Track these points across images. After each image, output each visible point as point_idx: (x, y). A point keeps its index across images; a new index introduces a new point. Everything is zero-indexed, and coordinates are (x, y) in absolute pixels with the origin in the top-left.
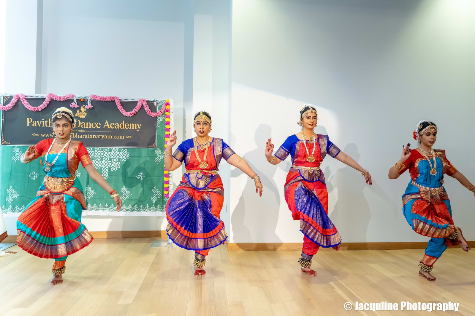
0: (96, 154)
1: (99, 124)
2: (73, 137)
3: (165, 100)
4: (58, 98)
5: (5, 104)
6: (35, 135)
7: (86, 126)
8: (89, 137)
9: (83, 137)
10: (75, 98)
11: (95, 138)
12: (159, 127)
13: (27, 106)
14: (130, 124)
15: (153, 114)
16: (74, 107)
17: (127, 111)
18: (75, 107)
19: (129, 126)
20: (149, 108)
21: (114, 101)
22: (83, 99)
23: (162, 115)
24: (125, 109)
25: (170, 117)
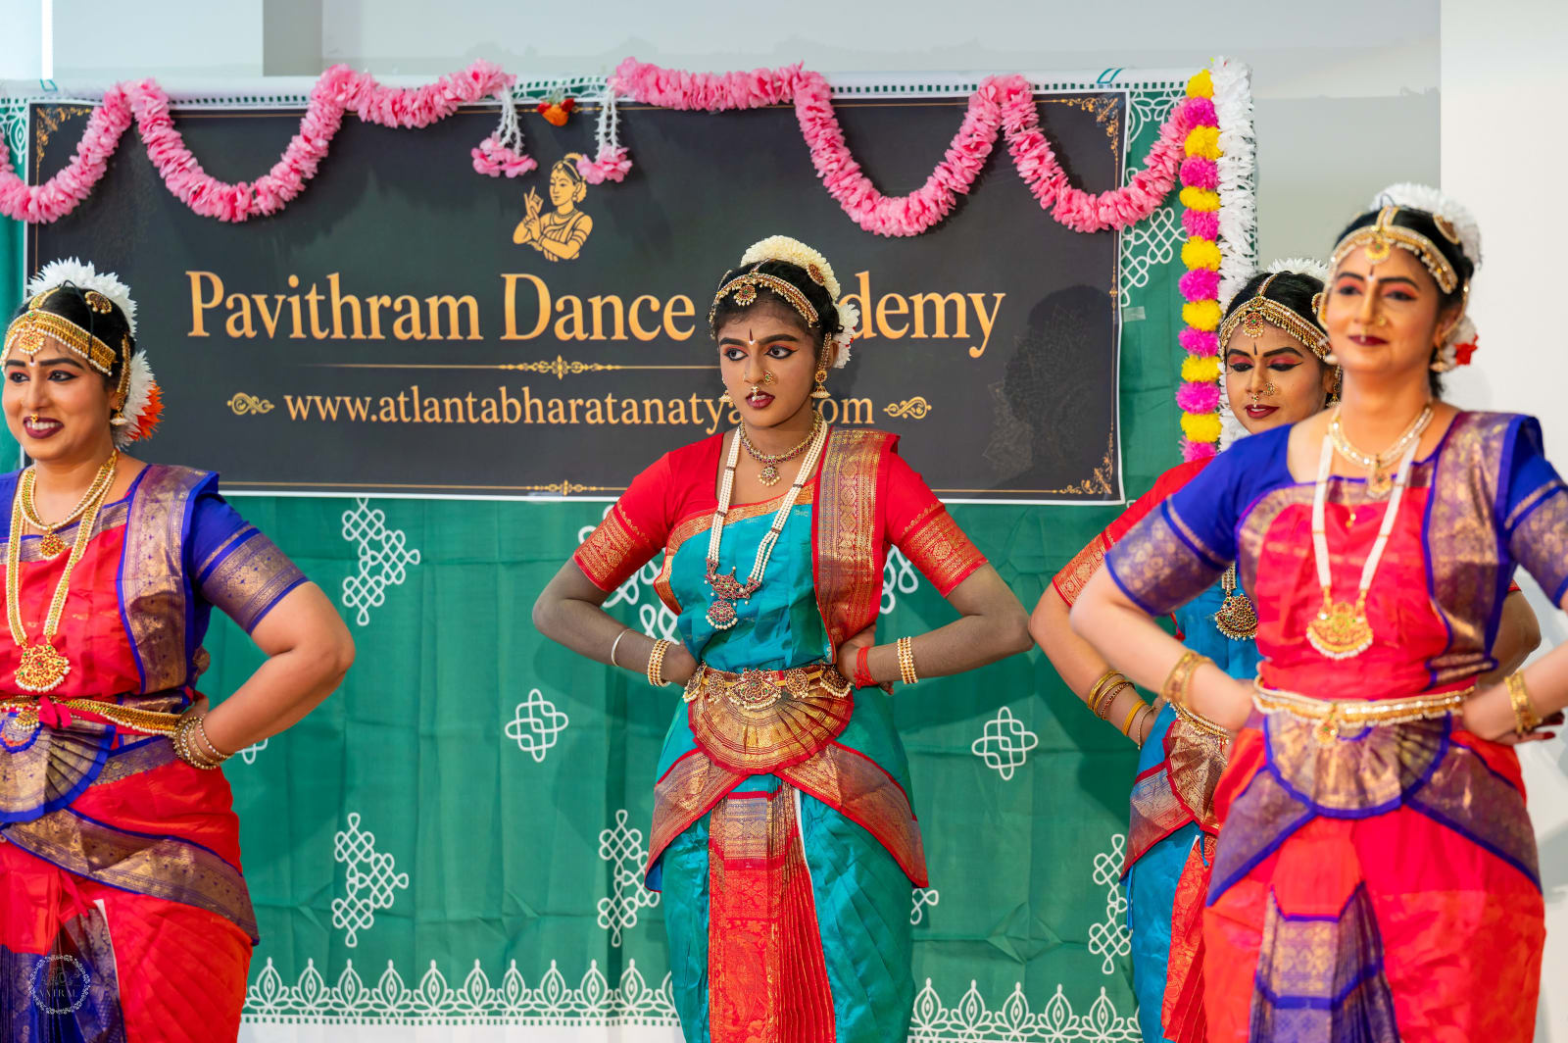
1: (679, 306)
2: (506, 419)
3: (1185, 78)
4: (387, 106)
5: (43, 169)
6: (246, 403)
7: (588, 327)
8: (618, 411)
9: (574, 420)
10: (506, 101)
11: (661, 421)
12: (1139, 315)
14: (919, 300)
15: (1086, 211)
16: (503, 173)
17: (884, 188)
18: (511, 173)
19: (910, 317)
20: (1051, 155)
21: (788, 109)
22: (562, 100)
23: (1162, 213)
24: (865, 171)
25: (1223, 230)
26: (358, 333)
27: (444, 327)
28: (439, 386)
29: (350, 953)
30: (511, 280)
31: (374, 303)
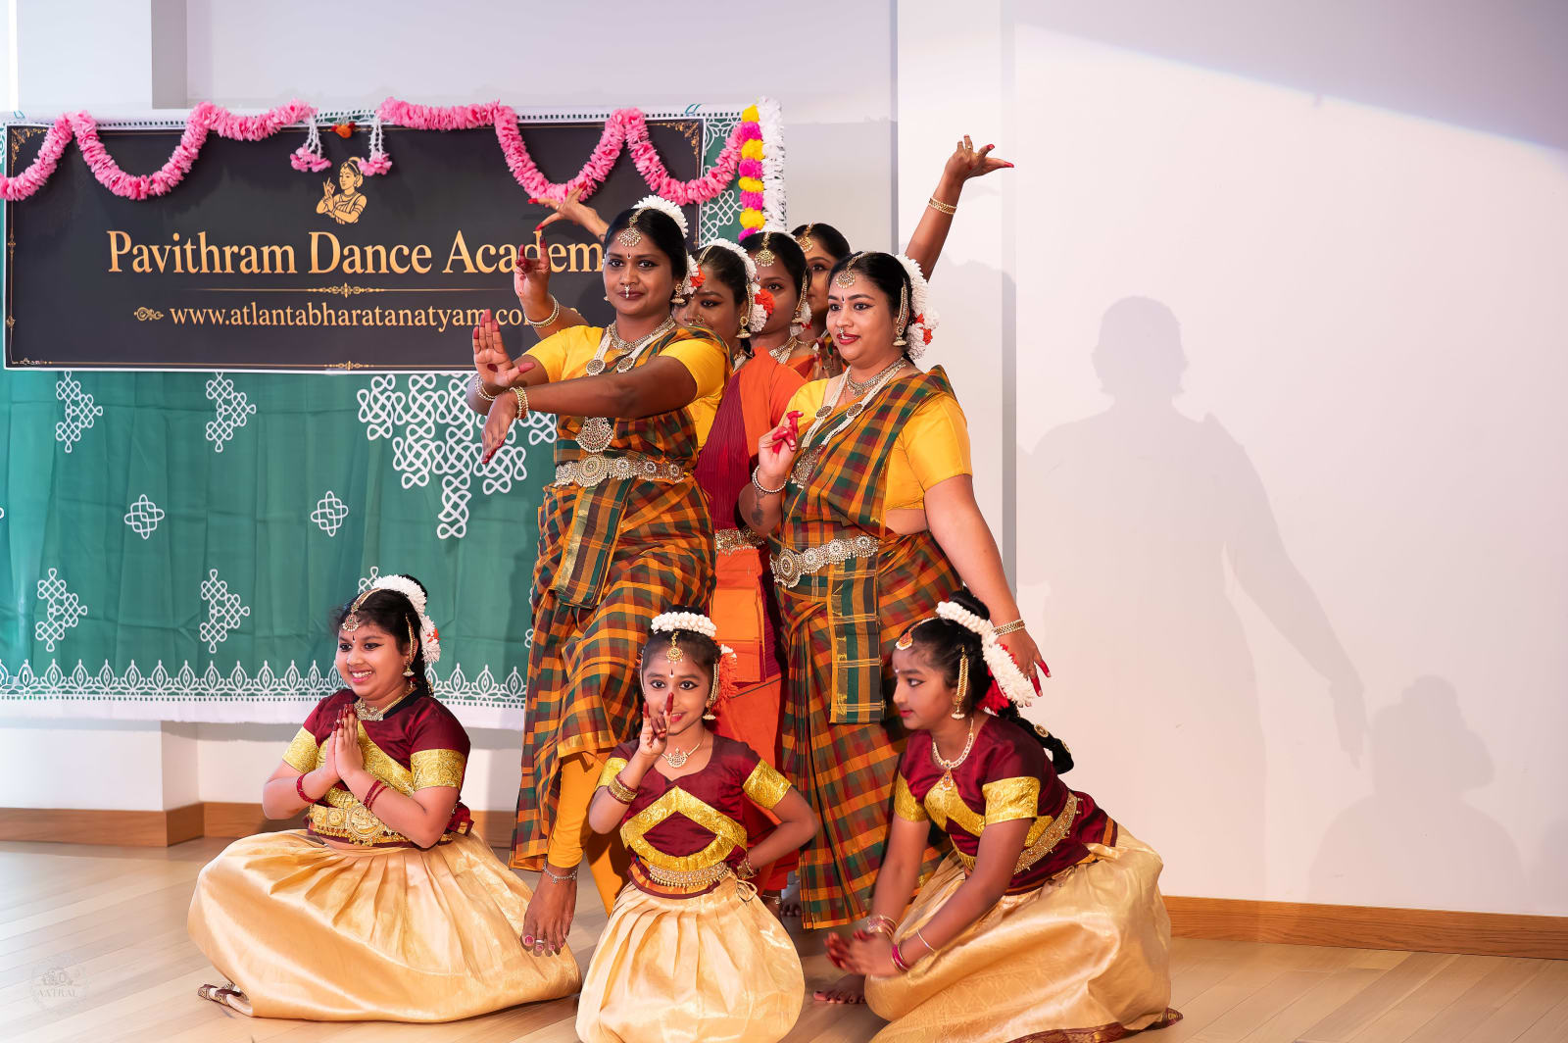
0: (415, 408)
1: (422, 252)
2: (311, 322)
3: (740, 109)
4: (236, 127)
5: (16, 167)
6: (146, 314)
7: (364, 265)
8: (382, 317)
9: (355, 323)
10: (312, 125)
11: (409, 324)
13: (106, 172)
14: (573, 248)
15: (679, 192)
16: (310, 169)
17: (552, 178)
18: (315, 169)
19: (567, 259)
20: (657, 158)
21: (491, 129)
22: (347, 123)
23: (727, 194)
24: (539, 168)
25: (765, 204)
26: (218, 270)
27: (273, 266)
28: (267, 302)
29: (212, 657)
30: (315, 236)
31: (228, 250)
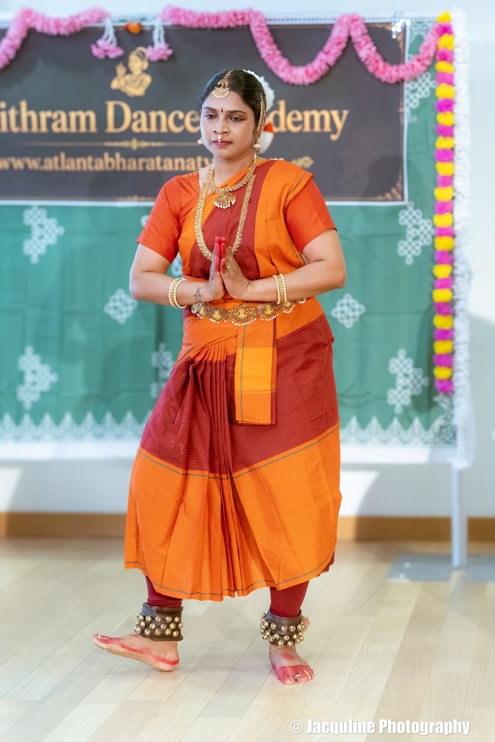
1: (192, 117)
2: (107, 167)
3: (436, 14)
4: (52, 24)
7: (149, 126)
8: (161, 164)
9: (141, 168)
10: (108, 24)
11: (182, 168)
12: (415, 119)
14: (307, 114)
15: (389, 73)
16: (107, 57)
17: (294, 62)
18: (111, 56)
19: (302, 122)
20: (374, 49)
21: (248, 28)
22: (136, 23)
23: (425, 75)
24: (284, 55)
25: (456, 81)
26: (35, 130)
27: (78, 125)
28: (73, 153)
29: (27, 411)
30: (111, 106)
31: (43, 115)
